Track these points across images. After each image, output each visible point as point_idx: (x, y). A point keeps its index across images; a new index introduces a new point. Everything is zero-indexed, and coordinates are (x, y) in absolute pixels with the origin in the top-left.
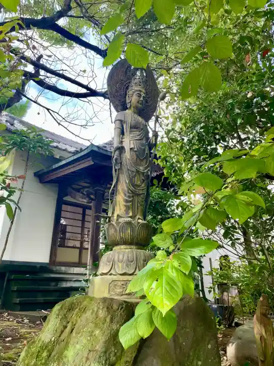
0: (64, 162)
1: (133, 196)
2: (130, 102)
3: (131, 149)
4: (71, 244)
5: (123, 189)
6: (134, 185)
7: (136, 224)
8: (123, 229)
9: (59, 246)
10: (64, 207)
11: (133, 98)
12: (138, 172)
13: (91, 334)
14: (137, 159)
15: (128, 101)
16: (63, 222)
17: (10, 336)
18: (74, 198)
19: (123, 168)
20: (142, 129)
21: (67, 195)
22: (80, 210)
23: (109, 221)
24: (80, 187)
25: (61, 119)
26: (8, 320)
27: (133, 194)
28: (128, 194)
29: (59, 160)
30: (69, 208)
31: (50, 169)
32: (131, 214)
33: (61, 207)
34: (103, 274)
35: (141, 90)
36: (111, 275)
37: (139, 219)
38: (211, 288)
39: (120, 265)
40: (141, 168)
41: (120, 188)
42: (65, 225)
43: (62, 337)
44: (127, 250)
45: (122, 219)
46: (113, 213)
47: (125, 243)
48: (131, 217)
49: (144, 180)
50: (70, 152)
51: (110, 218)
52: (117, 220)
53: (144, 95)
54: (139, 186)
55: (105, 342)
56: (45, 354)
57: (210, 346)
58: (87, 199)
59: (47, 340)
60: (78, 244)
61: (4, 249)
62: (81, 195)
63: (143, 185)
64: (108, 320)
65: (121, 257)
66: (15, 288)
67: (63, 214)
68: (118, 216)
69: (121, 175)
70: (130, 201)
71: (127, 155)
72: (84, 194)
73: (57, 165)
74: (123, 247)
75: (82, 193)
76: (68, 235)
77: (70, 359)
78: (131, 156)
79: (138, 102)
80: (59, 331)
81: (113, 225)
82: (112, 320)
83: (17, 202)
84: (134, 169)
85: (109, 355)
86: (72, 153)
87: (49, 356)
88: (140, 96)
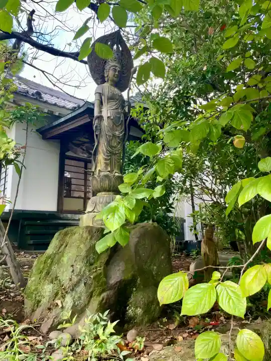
0: (63, 120)
1: (110, 156)
2: (108, 76)
3: (108, 117)
4: (76, 194)
5: (103, 150)
6: (111, 147)
7: (112, 177)
8: (102, 180)
9: (65, 197)
10: (67, 162)
11: (110, 73)
12: (114, 136)
13: (78, 247)
14: (113, 126)
15: (106, 75)
16: (67, 175)
17: (27, 265)
18: (75, 153)
19: (102, 133)
20: (118, 100)
21: (68, 151)
22: (82, 164)
23: (93, 175)
24: (81, 143)
25: (56, 80)
26: (25, 257)
27: (111, 154)
28: (106, 154)
29: (59, 117)
30: (73, 162)
31: (51, 126)
32: (109, 169)
33: (64, 162)
34: (89, 212)
35: (116, 65)
36: (94, 212)
37: (116, 172)
38: (192, 227)
39: (100, 205)
40: (117, 133)
41: (100, 149)
42: (70, 178)
43: (60, 251)
44: (106, 195)
45: (103, 173)
46: (95, 169)
47: (105, 190)
48: (109, 171)
49: (119, 142)
50: (68, 109)
51: (93, 172)
52: (99, 174)
53: (119, 69)
54: (115, 147)
55: (86, 251)
56: (49, 261)
57: (163, 257)
58: (87, 154)
59: (51, 253)
60: (82, 195)
61: (16, 197)
62: (81, 150)
63: (119, 146)
64: (89, 238)
65: (101, 200)
66: (29, 232)
67: (66, 168)
68: (99, 170)
69: (100, 139)
70: (109, 160)
71: (105, 123)
72: (84, 150)
73: (56, 123)
74: (103, 193)
75: (82, 148)
76: (73, 187)
77: (65, 262)
78: (109, 123)
79: (114, 76)
80: (58, 247)
81: (96, 178)
82: (91, 239)
83: (22, 162)
84: (111, 134)
85: (90, 258)
86: (71, 110)
87: (52, 262)
88: (115, 70)
